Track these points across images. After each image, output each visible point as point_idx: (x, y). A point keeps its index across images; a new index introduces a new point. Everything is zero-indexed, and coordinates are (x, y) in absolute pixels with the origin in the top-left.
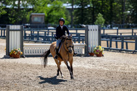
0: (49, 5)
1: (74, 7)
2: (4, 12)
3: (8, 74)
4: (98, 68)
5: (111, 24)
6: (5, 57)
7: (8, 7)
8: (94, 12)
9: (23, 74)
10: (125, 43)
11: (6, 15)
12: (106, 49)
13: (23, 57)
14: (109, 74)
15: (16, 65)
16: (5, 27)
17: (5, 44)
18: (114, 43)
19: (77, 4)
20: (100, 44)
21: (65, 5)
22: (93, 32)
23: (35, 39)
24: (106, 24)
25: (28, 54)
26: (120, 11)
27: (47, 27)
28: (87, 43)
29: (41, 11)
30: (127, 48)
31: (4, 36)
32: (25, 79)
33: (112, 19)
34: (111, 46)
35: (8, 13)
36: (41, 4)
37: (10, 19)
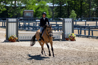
0: (36, 4)
1: (55, 5)
2: (5, 9)
3: (7, 54)
4: (72, 49)
5: (81, 17)
6: (5, 41)
7: (7, 5)
8: (69, 9)
9: (18, 54)
10: (91, 31)
11: (6, 12)
12: (78, 36)
13: (18, 41)
14: (79, 53)
15: (13, 47)
16: (5, 20)
17: (5, 32)
18: (83, 32)
19: (57, 3)
20: (73, 32)
21: (48, 4)
22: (68, 23)
23: (27, 29)
24: (77, 18)
25: (21, 39)
26: (87, 9)
27: (35, 20)
28: (64, 31)
29: (31, 8)
30: (92, 35)
31: (5, 26)
32: (20, 57)
33: (82, 14)
34: (81, 34)
35: (7, 9)
36: (31, 3)
37: (9, 14)
